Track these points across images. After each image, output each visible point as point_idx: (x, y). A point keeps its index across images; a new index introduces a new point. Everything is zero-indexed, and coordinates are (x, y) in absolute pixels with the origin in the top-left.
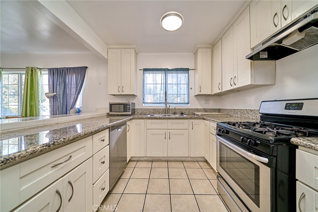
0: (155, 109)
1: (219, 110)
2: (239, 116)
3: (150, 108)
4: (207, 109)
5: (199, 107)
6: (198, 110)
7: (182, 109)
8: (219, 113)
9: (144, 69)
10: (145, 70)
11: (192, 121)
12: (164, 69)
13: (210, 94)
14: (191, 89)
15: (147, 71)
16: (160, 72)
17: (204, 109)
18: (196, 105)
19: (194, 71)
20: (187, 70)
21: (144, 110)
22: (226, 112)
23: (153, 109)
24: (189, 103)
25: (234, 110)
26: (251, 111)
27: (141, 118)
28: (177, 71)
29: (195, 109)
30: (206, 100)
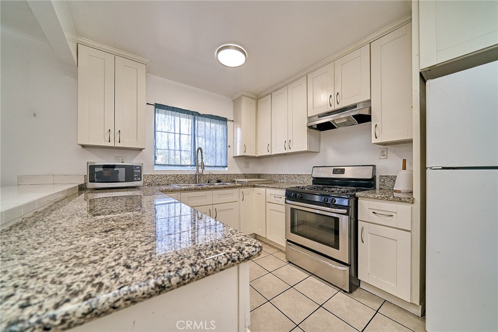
0: (178, 175)
1: (259, 176)
2: (285, 181)
3: (168, 173)
4: (248, 174)
5: (239, 172)
6: (238, 176)
7: (219, 175)
8: (259, 179)
9: (155, 104)
10: (158, 106)
11: (242, 190)
12: (193, 112)
13: (255, 155)
14: (229, 147)
15: (163, 109)
16: (185, 115)
17: (244, 174)
18: (234, 169)
19: (232, 123)
20: (225, 120)
21: (157, 177)
22: (269, 178)
23: (173, 176)
24: (227, 167)
25: (280, 175)
26: (299, 175)
27: (172, 191)
28: (212, 118)
29: (234, 175)
30: (246, 162)
